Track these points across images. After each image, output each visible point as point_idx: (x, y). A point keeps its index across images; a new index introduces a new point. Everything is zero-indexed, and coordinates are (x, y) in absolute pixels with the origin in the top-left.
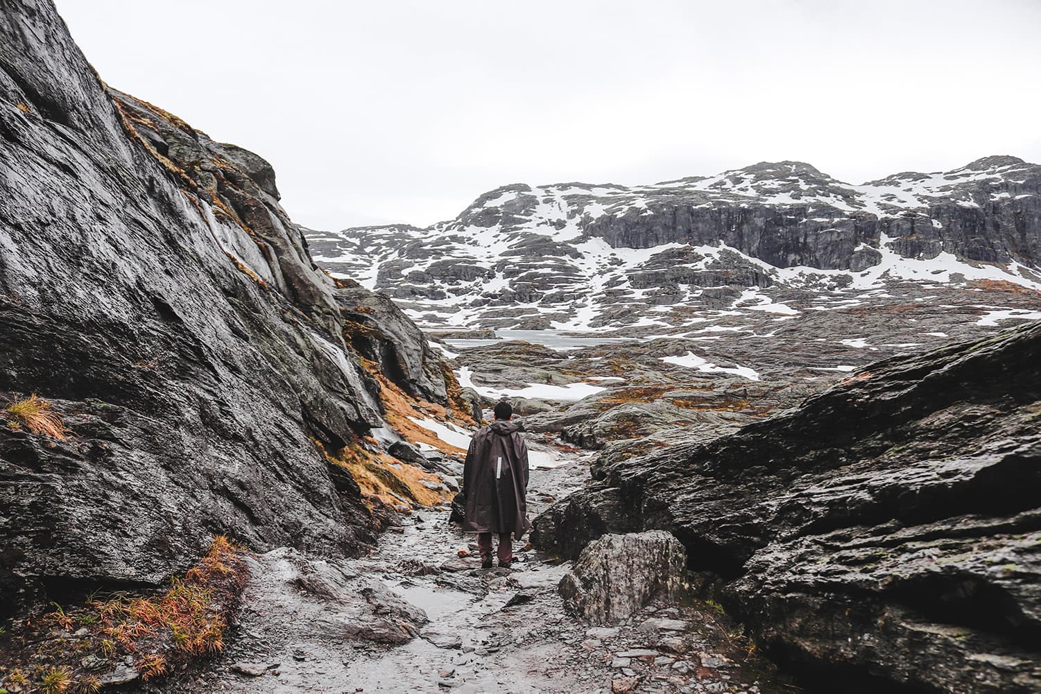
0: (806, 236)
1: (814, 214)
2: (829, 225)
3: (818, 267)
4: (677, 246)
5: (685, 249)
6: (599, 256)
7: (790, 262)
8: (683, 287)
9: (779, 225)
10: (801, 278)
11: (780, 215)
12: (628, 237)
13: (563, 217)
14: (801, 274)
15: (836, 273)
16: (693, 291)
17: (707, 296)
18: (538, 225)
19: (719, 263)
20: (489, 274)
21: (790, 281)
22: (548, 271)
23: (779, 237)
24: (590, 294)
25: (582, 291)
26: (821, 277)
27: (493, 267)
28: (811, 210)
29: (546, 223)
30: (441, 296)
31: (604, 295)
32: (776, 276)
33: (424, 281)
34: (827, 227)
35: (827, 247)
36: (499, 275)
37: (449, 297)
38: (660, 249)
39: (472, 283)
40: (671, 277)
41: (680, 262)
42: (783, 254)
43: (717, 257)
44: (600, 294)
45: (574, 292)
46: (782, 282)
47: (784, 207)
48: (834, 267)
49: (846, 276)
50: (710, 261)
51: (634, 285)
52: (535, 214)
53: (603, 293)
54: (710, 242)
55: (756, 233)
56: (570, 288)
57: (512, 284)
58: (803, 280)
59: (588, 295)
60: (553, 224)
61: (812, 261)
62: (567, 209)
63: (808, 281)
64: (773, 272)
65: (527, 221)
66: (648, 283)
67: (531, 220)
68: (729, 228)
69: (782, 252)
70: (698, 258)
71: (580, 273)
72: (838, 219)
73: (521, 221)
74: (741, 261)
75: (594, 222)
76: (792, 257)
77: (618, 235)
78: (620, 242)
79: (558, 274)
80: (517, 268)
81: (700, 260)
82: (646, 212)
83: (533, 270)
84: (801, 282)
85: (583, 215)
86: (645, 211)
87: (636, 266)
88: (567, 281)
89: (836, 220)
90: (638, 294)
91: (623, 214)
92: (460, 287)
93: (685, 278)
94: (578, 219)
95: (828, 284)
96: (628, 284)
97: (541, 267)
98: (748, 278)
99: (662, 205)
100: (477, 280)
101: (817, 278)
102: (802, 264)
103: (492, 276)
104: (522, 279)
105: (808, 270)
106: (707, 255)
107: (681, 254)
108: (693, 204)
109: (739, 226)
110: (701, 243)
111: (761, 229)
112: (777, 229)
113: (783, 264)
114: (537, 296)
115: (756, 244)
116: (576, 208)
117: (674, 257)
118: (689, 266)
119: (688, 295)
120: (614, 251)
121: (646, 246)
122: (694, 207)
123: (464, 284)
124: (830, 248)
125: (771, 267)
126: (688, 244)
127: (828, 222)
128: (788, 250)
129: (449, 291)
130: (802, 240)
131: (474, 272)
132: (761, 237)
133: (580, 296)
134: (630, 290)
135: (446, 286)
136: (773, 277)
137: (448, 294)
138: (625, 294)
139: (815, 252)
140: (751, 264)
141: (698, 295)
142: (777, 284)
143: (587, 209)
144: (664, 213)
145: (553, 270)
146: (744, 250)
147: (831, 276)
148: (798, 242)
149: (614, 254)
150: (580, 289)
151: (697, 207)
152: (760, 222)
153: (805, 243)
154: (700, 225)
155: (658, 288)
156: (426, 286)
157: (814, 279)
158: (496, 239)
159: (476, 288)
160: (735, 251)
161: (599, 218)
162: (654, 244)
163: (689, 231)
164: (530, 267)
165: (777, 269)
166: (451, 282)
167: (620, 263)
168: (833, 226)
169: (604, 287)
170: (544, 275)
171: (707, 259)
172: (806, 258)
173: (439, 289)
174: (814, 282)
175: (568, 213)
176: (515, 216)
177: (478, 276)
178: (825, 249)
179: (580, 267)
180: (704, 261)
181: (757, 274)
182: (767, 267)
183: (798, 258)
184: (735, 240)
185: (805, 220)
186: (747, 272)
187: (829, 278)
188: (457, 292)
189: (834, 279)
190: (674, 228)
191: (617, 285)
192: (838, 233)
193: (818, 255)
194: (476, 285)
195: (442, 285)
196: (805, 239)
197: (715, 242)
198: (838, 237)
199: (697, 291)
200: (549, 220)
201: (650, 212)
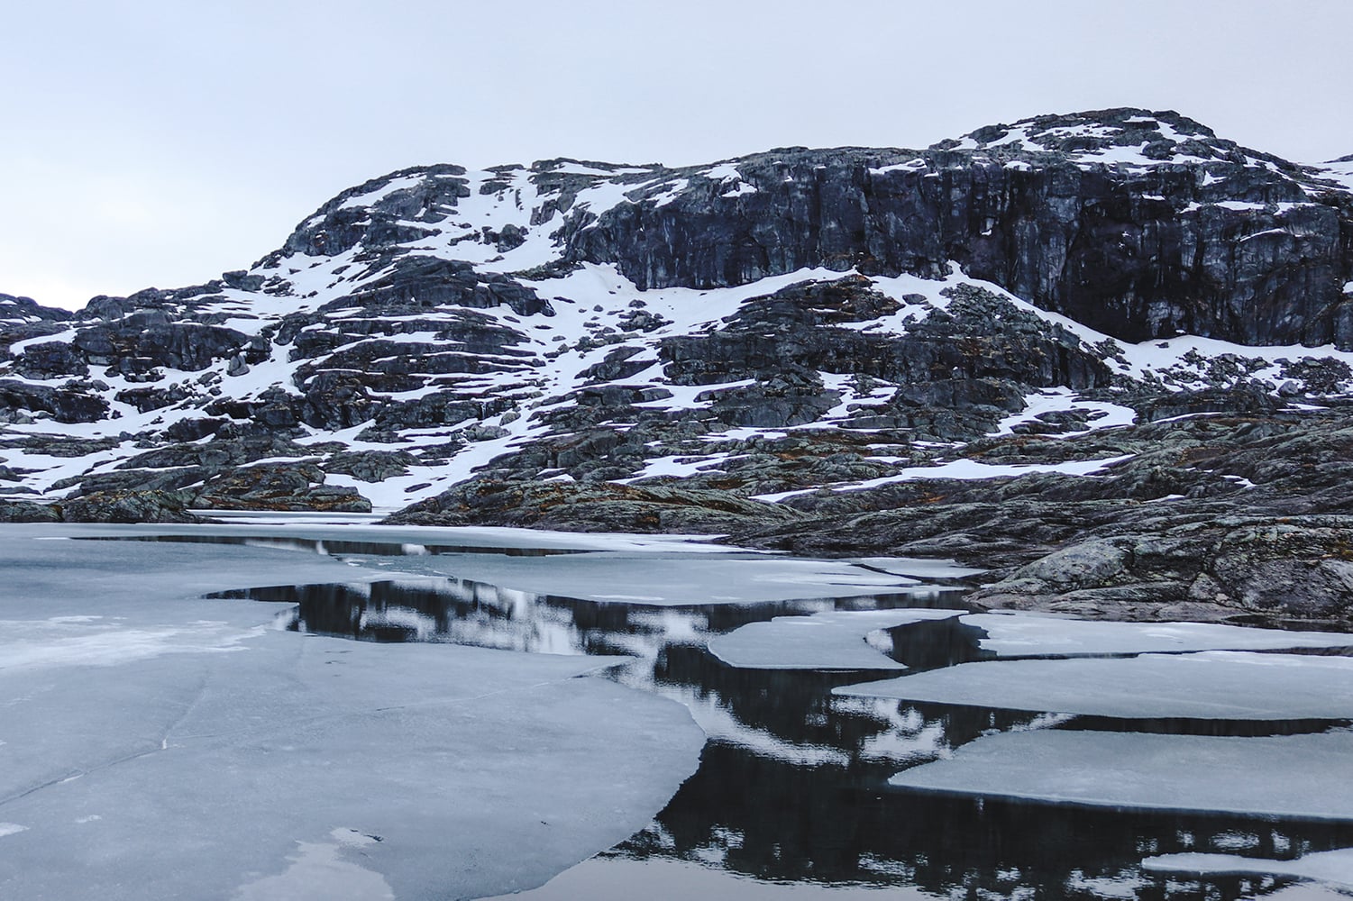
0: (1202, 250)
1: (1220, 191)
2: (1268, 219)
3: (1240, 339)
4: (821, 274)
5: (845, 282)
6: (598, 309)
7: (1155, 322)
8: (831, 381)
9: (1120, 221)
10: (1193, 369)
11: (1123, 191)
12: (683, 259)
13: (521, 219)
14: (1191, 358)
15: (1295, 353)
16: (864, 391)
17: (911, 403)
18: (454, 242)
19: (948, 318)
20: (250, 350)
21: (1162, 376)
22: (427, 337)
23: (1123, 253)
24: (530, 402)
25: (510, 393)
26: (1254, 365)
27: (267, 332)
28: (1209, 180)
29: (476, 236)
30: (96, 410)
31: (571, 403)
32: (1119, 360)
33: (60, 370)
34: (1262, 225)
35: (1264, 281)
36: (280, 352)
37: (117, 415)
38: (770, 286)
39: (193, 376)
40: (795, 349)
41: (828, 318)
42: (1135, 303)
43: (942, 303)
44: (562, 399)
45: (485, 395)
46: (1139, 377)
47: (1131, 171)
48: (1287, 338)
49: (1328, 362)
50: (920, 314)
51: (676, 375)
52: (451, 218)
53: (573, 395)
54: (921, 268)
55: (1053, 240)
56: (473, 385)
57: (300, 376)
58: (1202, 374)
59: (523, 403)
60: (491, 238)
61: (1219, 323)
62: (533, 199)
63: (1214, 376)
64: (1108, 350)
65: (426, 234)
66: (720, 368)
67: (437, 232)
68: (976, 227)
69: (1130, 297)
70: (886, 306)
71: (522, 346)
72: (1290, 205)
73: (410, 235)
74: (1012, 315)
75: (595, 224)
76: (1160, 311)
77: (657, 254)
78: (661, 273)
79: (449, 347)
80: (335, 331)
81: (892, 312)
82: (737, 188)
83: (381, 336)
84: (1195, 378)
85: (570, 213)
86: (735, 184)
87: (698, 329)
88: (472, 365)
89: (1284, 207)
90: (684, 398)
91: (671, 199)
92: (157, 385)
93: (840, 355)
94: (557, 221)
95: (1279, 384)
96: (657, 371)
97: (405, 328)
98: (1038, 360)
99: (781, 167)
100: (213, 368)
101: (1241, 367)
102: (1191, 332)
103: (259, 354)
104: (337, 360)
105: (1212, 348)
106: (911, 299)
107: (829, 294)
108: (868, 163)
109: (1005, 224)
110: (895, 272)
111: (1067, 228)
112: (1115, 230)
113: (1137, 335)
114: (365, 408)
115: (1055, 273)
116: (556, 196)
117: (814, 304)
118: (857, 326)
119: (848, 399)
120: (641, 296)
121: (734, 281)
122: (873, 171)
123: (172, 377)
124: (1273, 285)
125: (1102, 338)
126: (854, 271)
127: (1264, 212)
128: (1149, 290)
129: (122, 397)
130: (1188, 261)
131: (209, 343)
132: (1069, 254)
133: (498, 407)
134: (660, 385)
135: (120, 383)
136: (1110, 362)
137: (115, 406)
138: (640, 398)
139: (1227, 295)
140: (1046, 326)
141: (880, 402)
142: (1125, 381)
143: (583, 196)
144: (787, 188)
145: (442, 336)
146: (1022, 287)
147: (1284, 363)
148: (1179, 267)
149: (640, 304)
150: (504, 388)
151: (882, 171)
152: (1063, 208)
153: (1199, 269)
154: (892, 217)
155: (752, 381)
156: (57, 383)
157: (1233, 372)
158: (336, 277)
159: (201, 389)
160: (996, 290)
161: (608, 213)
162: (756, 274)
163: (859, 236)
164: (376, 327)
165: (1119, 343)
166: (136, 370)
167: (654, 323)
168: (1279, 222)
169: (584, 380)
170: (406, 348)
171: (909, 310)
172: (1202, 313)
173: (92, 392)
174: (1234, 380)
175: (535, 210)
176: (401, 223)
177: (220, 356)
178: (1259, 285)
179: (534, 334)
180: (901, 314)
181: (1063, 351)
182: (1090, 337)
183: (1177, 313)
184: (993, 258)
185: (1193, 206)
186: (1035, 343)
187: (1277, 369)
188: (144, 401)
189: (1292, 370)
190: (815, 229)
191: (621, 375)
192: (1297, 241)
193: (1237, 303)
194: (204, 381)
195: (108, 381)
196: (1198, 258)
197: (935, 267)
198: (1295, 251)
199: (877, 391)
200: (485, 229)
201: (746, 189)
